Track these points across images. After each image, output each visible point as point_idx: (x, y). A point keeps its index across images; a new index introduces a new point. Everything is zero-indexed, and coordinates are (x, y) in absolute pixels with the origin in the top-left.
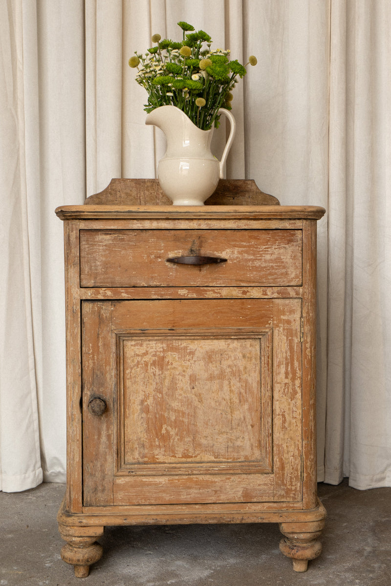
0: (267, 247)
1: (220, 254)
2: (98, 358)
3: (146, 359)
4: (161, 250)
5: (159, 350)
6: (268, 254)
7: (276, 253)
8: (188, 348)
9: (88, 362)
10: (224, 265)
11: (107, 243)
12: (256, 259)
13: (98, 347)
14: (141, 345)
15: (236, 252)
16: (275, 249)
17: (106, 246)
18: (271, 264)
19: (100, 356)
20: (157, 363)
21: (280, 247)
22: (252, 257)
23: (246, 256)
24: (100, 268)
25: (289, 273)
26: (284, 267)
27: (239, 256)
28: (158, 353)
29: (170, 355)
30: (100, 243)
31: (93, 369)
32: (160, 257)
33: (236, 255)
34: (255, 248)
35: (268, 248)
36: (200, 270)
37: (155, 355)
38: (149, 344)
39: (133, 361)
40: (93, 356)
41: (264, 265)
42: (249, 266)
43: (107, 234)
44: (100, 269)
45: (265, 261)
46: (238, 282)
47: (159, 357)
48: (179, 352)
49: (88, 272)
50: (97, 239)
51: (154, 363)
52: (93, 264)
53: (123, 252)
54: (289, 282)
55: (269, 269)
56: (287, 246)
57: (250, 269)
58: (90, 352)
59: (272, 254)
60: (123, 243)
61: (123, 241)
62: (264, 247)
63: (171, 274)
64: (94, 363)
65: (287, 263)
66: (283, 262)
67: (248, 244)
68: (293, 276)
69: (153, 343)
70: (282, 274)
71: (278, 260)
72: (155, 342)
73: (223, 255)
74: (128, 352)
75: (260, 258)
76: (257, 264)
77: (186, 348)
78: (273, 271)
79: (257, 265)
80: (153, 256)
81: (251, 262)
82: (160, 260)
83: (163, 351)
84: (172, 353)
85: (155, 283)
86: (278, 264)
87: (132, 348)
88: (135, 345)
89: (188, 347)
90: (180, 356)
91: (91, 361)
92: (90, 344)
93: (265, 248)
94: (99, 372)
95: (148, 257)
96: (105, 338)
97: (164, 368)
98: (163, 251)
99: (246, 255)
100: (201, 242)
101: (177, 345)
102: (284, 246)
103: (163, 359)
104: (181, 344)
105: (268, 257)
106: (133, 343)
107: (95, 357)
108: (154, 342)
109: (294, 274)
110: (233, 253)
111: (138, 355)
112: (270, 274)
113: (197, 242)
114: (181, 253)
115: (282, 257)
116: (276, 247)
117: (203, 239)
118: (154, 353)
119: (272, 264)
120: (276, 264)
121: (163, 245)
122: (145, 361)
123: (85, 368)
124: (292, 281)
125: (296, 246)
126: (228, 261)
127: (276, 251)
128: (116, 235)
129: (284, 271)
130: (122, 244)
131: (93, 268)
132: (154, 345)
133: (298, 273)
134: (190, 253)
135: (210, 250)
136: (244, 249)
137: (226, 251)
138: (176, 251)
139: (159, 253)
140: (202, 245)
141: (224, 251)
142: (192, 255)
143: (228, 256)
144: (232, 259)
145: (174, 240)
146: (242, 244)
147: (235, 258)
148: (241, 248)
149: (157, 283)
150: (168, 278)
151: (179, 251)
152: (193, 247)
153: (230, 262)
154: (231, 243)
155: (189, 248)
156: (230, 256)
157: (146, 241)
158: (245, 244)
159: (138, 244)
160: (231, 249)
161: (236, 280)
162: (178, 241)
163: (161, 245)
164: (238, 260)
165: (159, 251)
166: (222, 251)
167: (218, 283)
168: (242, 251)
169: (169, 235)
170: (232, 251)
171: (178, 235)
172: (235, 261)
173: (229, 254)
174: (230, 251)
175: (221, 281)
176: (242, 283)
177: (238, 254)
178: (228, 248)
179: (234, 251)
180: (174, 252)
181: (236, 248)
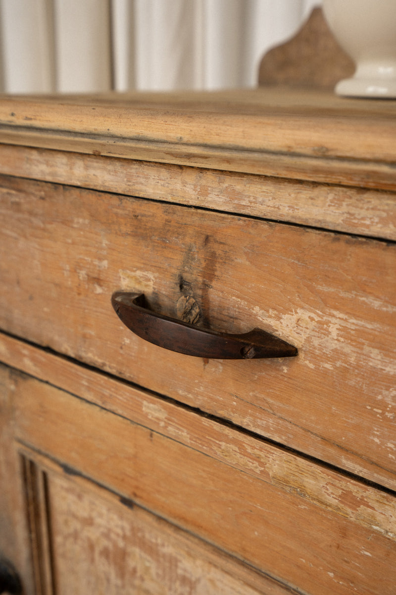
1: (272, 322)
4: (100, 259)
10: (284, 367)
15: (334, 331)
23: (376, 359)
27: (348, 349)
32: (98, 281)
33: (333, 341)
42: (383, 405)
53: (22, 243)
57: (385, 418)
60: (20, 215)
63: (127, 341)
67: (390, 309)
73: (285, 327)
80: (83, 274)
82: (99, 290)
85: (90, 355)
95: (74, 271)
98: (105, 263)
99: (375, 353)
100: (212, 259)
110: (322, 329)
113: (200, 256)
114: (151, 283)
117: (219, 250)
121: (105, 243)
126: (301, 355)
130: (19, 220)
134: (178, 289)
135: (238, 297)
136: (369, 326)
137: (295, 317)
138: (139, 273)
139: (95, 266)
140: (215, 270)
141: (287, 310)
142: (183, 297)
143: (304, 337)
144: (317, 352)
145: (135, 235)
146: (363, 302)
147: (327, 352)
148: (356, 317)
149: (96, 358)
150: (121, 352)
151: (146, 273)
152: (186, 269)
153: (307, 362)
154: (320, 288)
155: (177, 272)
156: (308, 340)
157: (66, 222)
158: (376, 304)
159: (49, 226)
160: (315, 313)
161: (323, 439)
162: (144, 237)
163: (101, 243)
164: (338, 364)
165: (96, 262)
166: (279, 311)
167: (259, 422)
168: (361, 332)
169: (120, 211)
170: (317, 319)
171: (143, 216)
172: (328, 366)
173: (308, 331)
174: (312, 319)
175: (271, 421)
176: (348, 459)
177: (342, 340)
178: (307, 306)
179: (328, 323)
180: (133, 274)
181: (336, 313)
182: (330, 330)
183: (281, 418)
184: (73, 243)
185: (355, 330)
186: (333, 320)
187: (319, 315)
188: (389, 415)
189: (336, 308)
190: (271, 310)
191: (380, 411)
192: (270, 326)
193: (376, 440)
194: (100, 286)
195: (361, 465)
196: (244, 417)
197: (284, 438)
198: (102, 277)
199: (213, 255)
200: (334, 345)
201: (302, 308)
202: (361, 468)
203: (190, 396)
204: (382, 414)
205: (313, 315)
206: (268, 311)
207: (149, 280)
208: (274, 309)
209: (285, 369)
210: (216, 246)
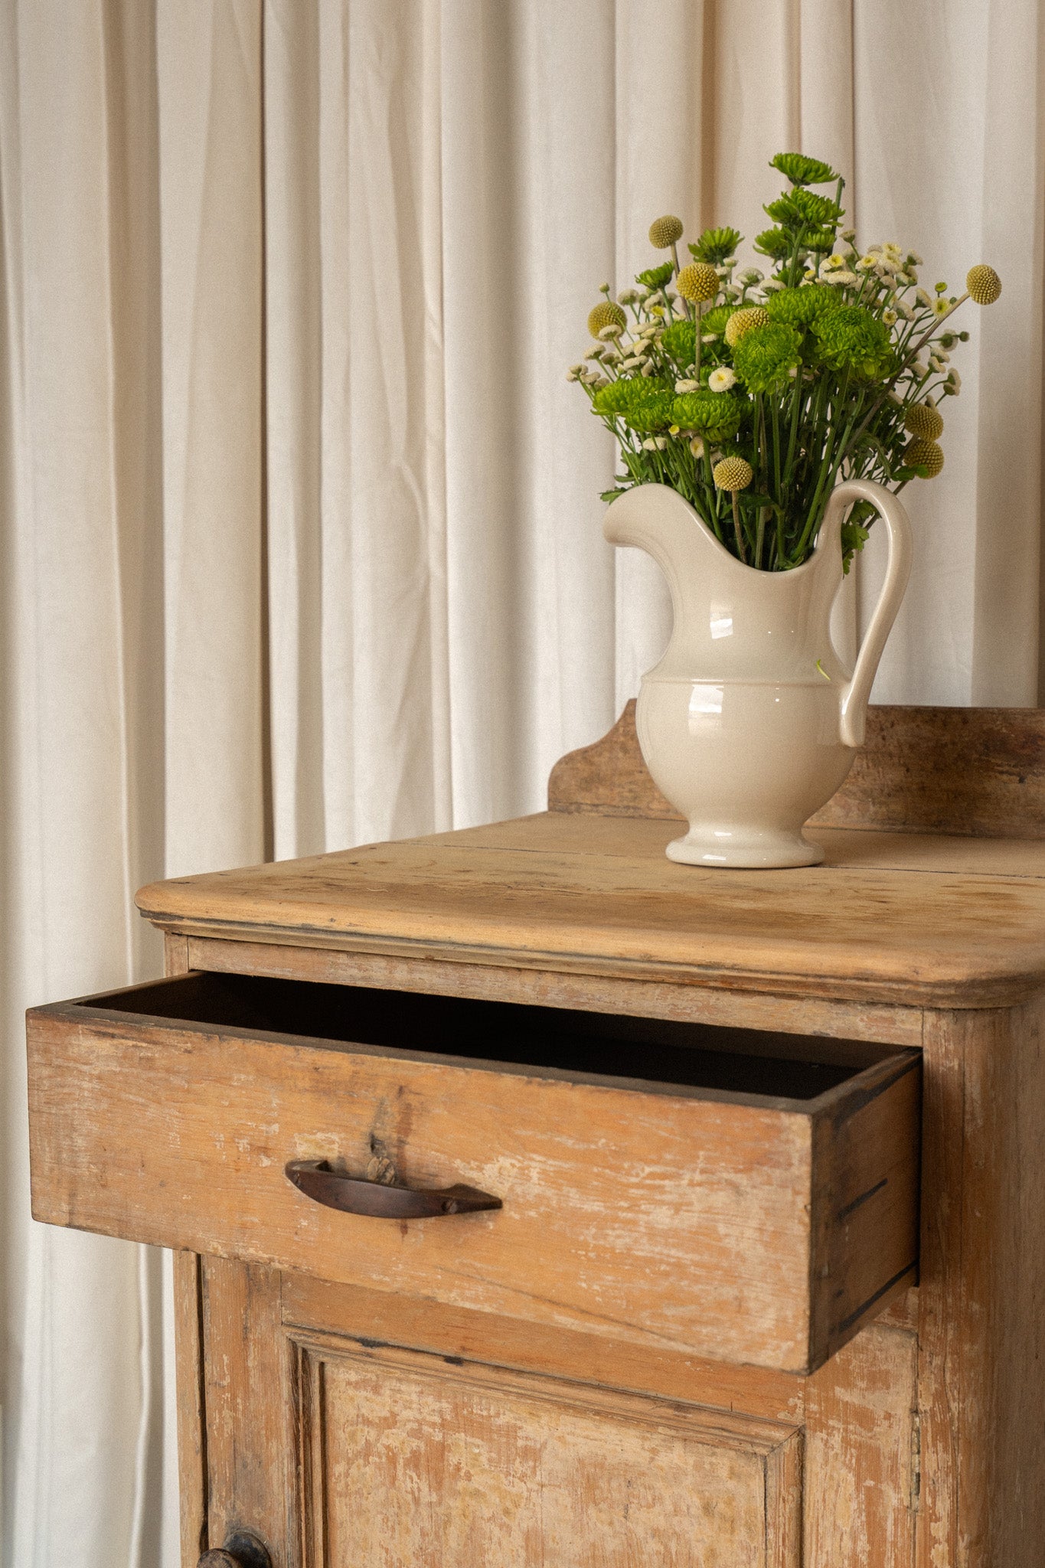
0: (657, 1169)
1: (474, 1175)
2: (245, 1408)
3: (394, 1438)
4: (269, 1123)
5: (428, 1418)
6: (662, 1203)
7: (697, 1207)
8: (520, 1433)
9: (220, 1413)
10: (490, 1222)
11: (99, 1068)
12: (616, 1219)
13: (246, 1370)
14: (376, 1389)
15: (534, 1175)
16: (692, 1184)
17: (99, 1078)
18: (673, 1252)
19: (252, 1400)
20: (423, 1461)
21: (715, 1178)
22: (595, 1206)
23: (574, 1198)
24: (83, 1159)
25: (752, 1305)
26: (730, 1276)
27: (549, 1193)
28: (426, 1429)
29: (462, 1444)
30: (85, 1068)
31: (234, 1439)
32: (265, 1150)
33: (535, 1187)
34: (610, 1167)
35: (664, 1176)
36: (404, 1229)
37: (417, 1434)
38: (399, 1391)
39: (352, 1436)
40: (234, 1397)
41: (643, 1250)
42: (585, 1245)
43: (104, 1035)
44: (87, 1169)
45: (652, 1234)
46: (545, 1308)
47: (429, 1442)
48: (491, 1440)
49: (52, 1170)
50: (76, 1050)
51: (414, 1461)
52: (66, 1143)
53: (152, 1111)
54: (748, 1348)
55: (667, 1274)
56: (742, 1180)
57: (589, 1259)
58: (225, 1383)
59: (677, 1208)
60: (152, 1074)
61: (151, 1068)
62: (648, 1170)
63: (305, 1223)
64: (235, 1420)
65: (744, 1260)
66: (724, 1252)
67: (581, 1146)
68: (767, 1322)
69: (411, 1391)
70: (721, 1305)
71: (703, 1237)
72: (418, 1389)
73: (487, 1178)
74: (337, 1402)
75: (630, 1215)
76: (618, 1239)
77: (511, 1431)
78: (684, 1283)
79: (619, 1244)
80: (243, 1144)
81: (594, 1230)
82: (266, 1162)
83: (442, 1425)
84: (469, 1439)
85: (252, 1250)
86: (706, 1258)
87: (351, 1392)
88: (356, 1385)
89: (520, 1428)
90: (494, 1455)
91: (226, 1413)
92: (225, 1358)
93: (652, 1176)
94: (250, 1455)
95: (232, 1141)
96: (263, 1345)
97: (446, 1482)
98: (276, 1127)
99: (573, 1193)
100: (407, 1111)
101: (485, 1413)
102: (732, 1176)
103: (442, 1455)
104: (498, 1415)
105: (662, 1217)
106: (353, 1377)
107: (239, 1400)
108: (415, 1388)
109: (772, 1314)
110: (524, 1174)
111: (368, 1422)
112: (672, 1297)
113: (393, 1110)
114: (336, 1146)
115: (722, 1229)
116: (698, 1177)
117: (414, 1101)
118: (415, 1426)
119: (680, 1254)
120: (696, 1257)
121: (275, 1102)
122: (388, 1447)
123: (213, 1432)
124: (762, 1345)
125: (783, 1186)
126: (506, 1206)
127: (696, 1195)
128: (130, 1043)
129: (729, 1292)
130: (149, 1080)
131: (64, 1156)
132: (414, 1397)
133: (789, 1313)
134: (369, 1150)
135: (437, 1151)
136: (567, 1166)
137: (497, 1166)
138: (320, 1136)
139: (262, 1131)
140: (411, 1124)
141: (489, 1160)
142: (375, 1159)
143: (507, 1185)
144: (521, 1200)
145: (314, 1090)
146: (559, 1143)
147: (530, 1198)
148: (554, 1158)
149: (261, 1254)
150: (296, 1238)
151: (329, 1135)
152: (378, 1125)
153: (512, 1213)
154: (518, 1132)
155: (366, 1130)
156: (511, 1189)
157: (222, 1080)
158: (570, 1143)
159: (195, 1086)
160: (516, 1159)
161: (534, 1296)
162: (327, 1092)
163: (270, 1102)
164: (542, 1209)
165: (264, 1127)
166: (481, 1162)
167: (468, 1293)
168: (560, 1173)
169: (296, 1064)
170: (518, 1165)
171: (324, 1068)
172: (533, 1214)
173: (511, 1179)
174: (513, 1165)
175: (480, 1289)
176: (560, 1314)
177: (543, 1183)
178: (507, 1153)
179: (528, 1167)
180: (313, 1137)
181: (535, 1156)
182: (531, 1174)
183: (490, 1283)
184: (231, 1105)
185: (554, 1171)
186: (533, 1164)
187: (519, 1161)
188: (592, 1255)
189: (535, 1151)
190: (472, 1162)
191: (584, 1253)
192: (471, 1179)
193: (584, 1285)
194: (268, 1157)
195: (572, 1317)
196: (451, 1291)
197: (495, 1306)
198: (271, 1145)
199: (408, 1106)
200: (537, 1190)
201: (503, 1155)
202: (572, 1320)
203: (387, 1279)
204: (585, 1256)
205: (514, 1161)
206: (469, 1163)
207: (333, 1142)
208: (475, 1160)
209: (491, 1225)
210: (411, 1097)
